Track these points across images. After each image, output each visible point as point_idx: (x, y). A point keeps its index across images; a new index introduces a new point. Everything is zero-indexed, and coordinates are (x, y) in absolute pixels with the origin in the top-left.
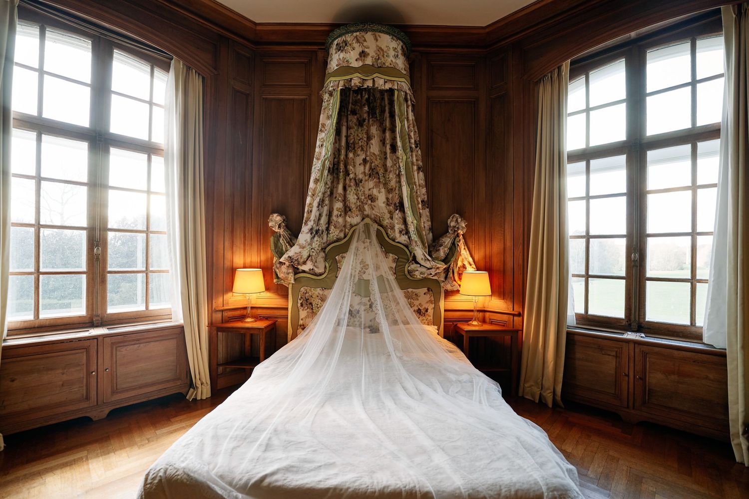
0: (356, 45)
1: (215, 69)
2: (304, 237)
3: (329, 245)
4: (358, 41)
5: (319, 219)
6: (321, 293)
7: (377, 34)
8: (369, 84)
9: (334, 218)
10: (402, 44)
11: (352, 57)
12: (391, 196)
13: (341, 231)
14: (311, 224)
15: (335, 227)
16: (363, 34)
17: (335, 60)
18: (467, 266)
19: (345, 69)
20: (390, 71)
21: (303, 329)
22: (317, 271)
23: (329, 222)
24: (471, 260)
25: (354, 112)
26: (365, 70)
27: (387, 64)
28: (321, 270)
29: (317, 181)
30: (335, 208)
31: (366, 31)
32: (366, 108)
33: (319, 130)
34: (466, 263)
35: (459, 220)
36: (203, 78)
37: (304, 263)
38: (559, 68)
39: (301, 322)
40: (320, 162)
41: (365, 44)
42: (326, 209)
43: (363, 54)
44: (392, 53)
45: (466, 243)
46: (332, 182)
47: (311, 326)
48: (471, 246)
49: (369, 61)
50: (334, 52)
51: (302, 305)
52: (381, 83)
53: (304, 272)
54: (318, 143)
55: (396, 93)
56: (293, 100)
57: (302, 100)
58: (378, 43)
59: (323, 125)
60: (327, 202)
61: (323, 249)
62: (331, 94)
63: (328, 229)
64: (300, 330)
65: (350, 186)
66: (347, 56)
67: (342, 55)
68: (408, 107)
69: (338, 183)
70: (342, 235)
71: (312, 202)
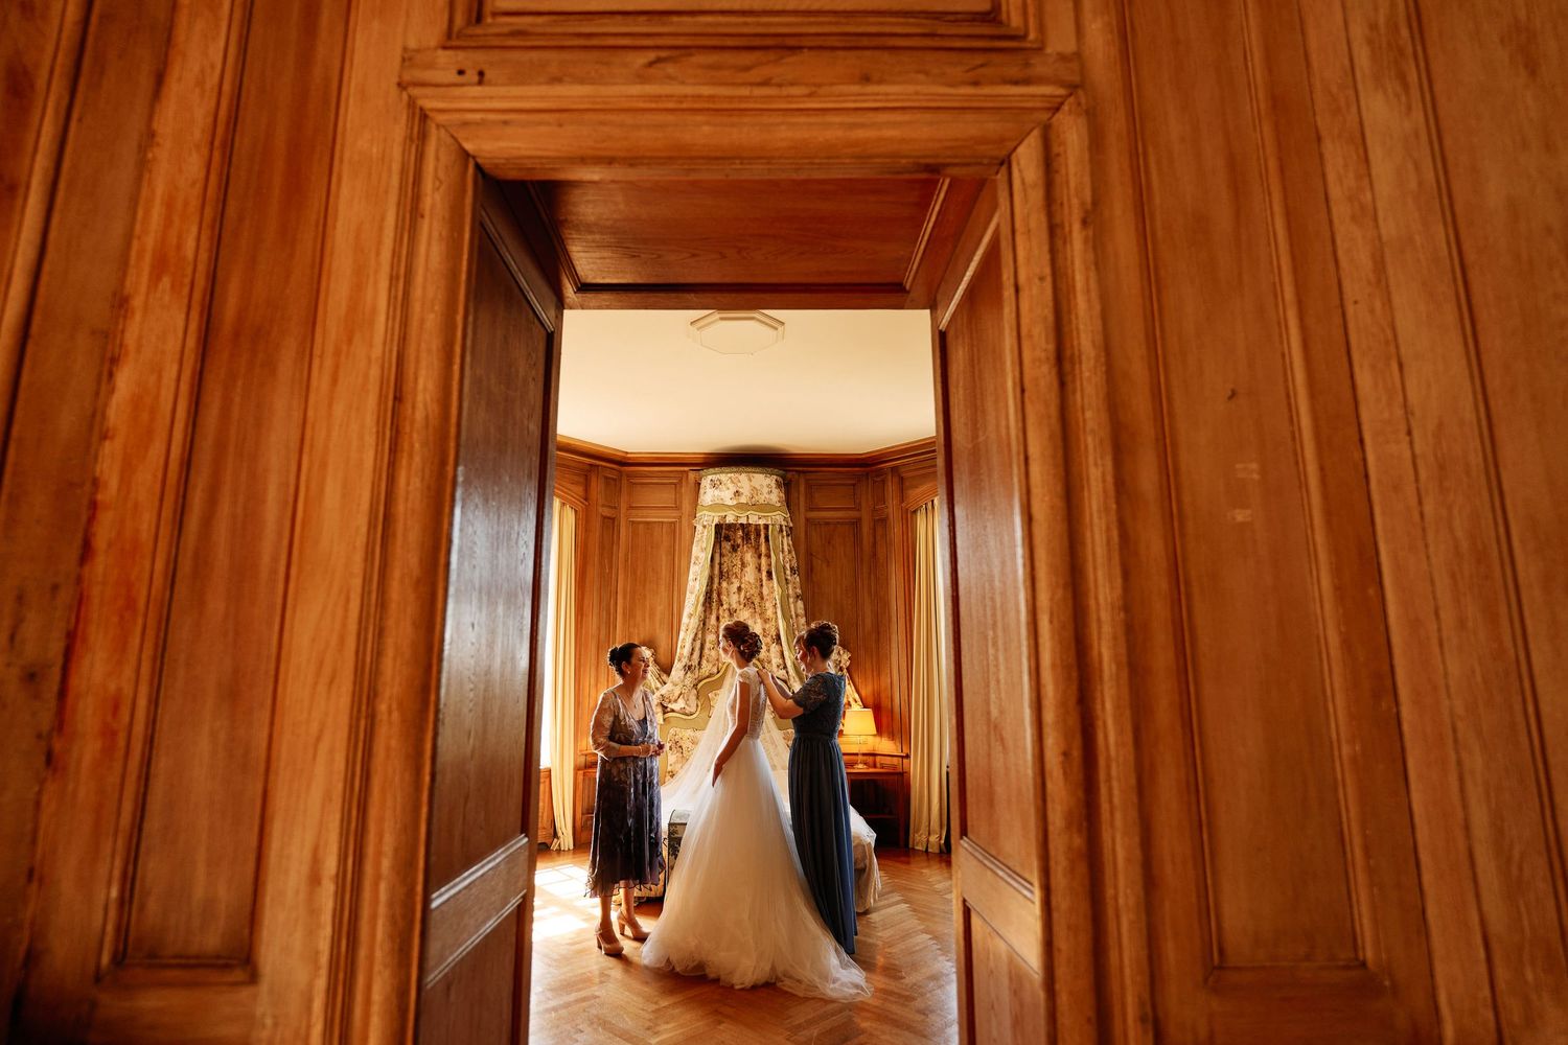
0: (730, 485)
1: (586, 499)
2: (677, 671)
3: (700, 681)
4: (732, 482)
5: (692, 654)
6: (692, 734)
7: (751, 475)
8: (743, 521)
9: (706, 651)
10: (775, 477)
11: (726, 495)
12: (768, 626)
13: (714, 665)
14: (685, 661)
15: (708, 661)
16: (737, 475)
17: (708, 495)
18: (852, 703)
19: (717, 506)
20: (765, 508)
21: (672, 776)
22: (688, 710)
23: (701, 656)
24: (857, 696)
25: (727, 539)
26: (740, 507)
27: (761, 501)
28: (693, 710)
29: (691, 616)
30: (707, 640)
31: (741, 473)
32: (740, 533)
33: (693, 561)
34: (851, 700)
35: (841, 652)
36: (576, 511)
37: (676, 701)
38: (933, 501)
39: (669, 769)
40: (694, 596)
41: (739, 484)
42: (698, 644)
43: (737, 493)
44: (766, 490)
45: (851, 678)
46: (705, 611)
47: (681, 773)
48: (857, 680)
49: (743, 500)
50: (708, 486)
51: (671, 748)
52: (754, 519)
53: (673, 711)
54: (691, 577)
55: (770, 527)
56: (662, 522)
57: (671, 523)
58: (752, 483)
59: (697, 558)
60: (700, 636)
61: (695, 686)
62: (704, 527)
63: (699, 664)
64: (668, 777)
65: (723, 617)
66: (722, 494)
67: (717, 492)
68: (783, 537)
69: (711, 613)
70: (715, 671)
71: (685, 639)
